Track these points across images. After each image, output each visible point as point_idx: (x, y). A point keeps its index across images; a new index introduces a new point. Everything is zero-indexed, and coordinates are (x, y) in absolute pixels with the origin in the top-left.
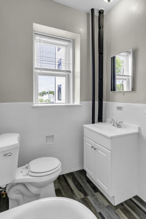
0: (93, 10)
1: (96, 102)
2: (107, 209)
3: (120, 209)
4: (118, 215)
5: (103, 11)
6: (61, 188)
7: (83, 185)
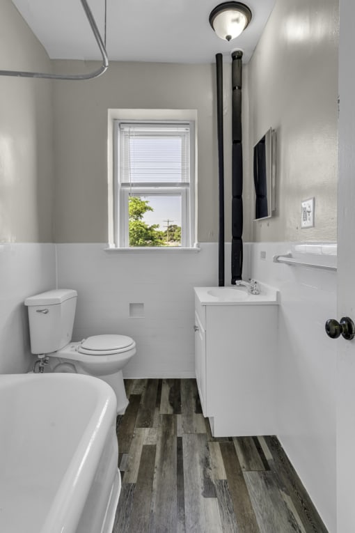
0: (219, 57)
1: (226, 243)
2: (196, 437)
3: (220, 444)
4: (208, 448)
5: (242, 53)
6: (143, 395)
7: (183, 399)
